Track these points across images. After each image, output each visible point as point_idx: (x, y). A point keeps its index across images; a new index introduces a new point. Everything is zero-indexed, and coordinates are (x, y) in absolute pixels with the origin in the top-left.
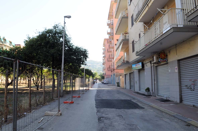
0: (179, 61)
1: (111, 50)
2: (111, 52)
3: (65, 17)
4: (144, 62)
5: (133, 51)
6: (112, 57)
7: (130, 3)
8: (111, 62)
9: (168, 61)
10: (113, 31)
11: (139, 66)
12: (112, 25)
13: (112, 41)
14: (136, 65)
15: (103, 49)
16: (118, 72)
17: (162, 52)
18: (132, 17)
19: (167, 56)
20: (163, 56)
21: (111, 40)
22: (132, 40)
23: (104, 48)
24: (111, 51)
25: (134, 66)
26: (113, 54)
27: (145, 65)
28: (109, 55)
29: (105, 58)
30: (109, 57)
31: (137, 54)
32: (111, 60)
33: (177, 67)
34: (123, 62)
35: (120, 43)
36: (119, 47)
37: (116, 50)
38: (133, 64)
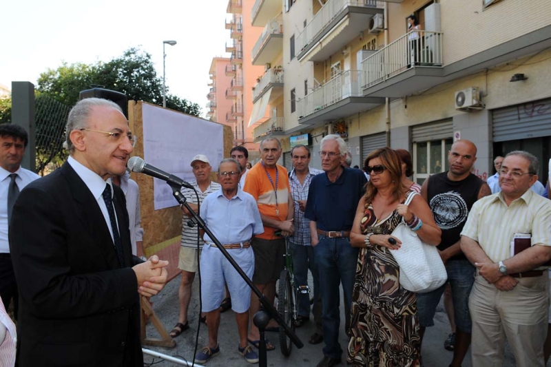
0: (362, 138)
1: (234, 94)
2: (236, 99)
3: (164, 42)
4: (313, 134)
5: (293, 110)
6: (239, 111)
7: (289, 7)
8: (236, 122)
9: (349, 137)
10: (241, 45)
11: (303, 140)
12: (239, 30)
13: (238, 71)
14: (298, 139)
15: (209, 85)
16: (254, 149)
17: (341, 121)
18: (291, 39)
19: (347, 128)
20: (341, 128)
21: (235, 68)
22: (292, 88)
23: (211, 82)
24: (236, 96)
25: (294, 141)
26: (241, 103)
27: (314, 139)
28: (232, 107)
29: (215, 111)
30: (232, 112)
31: (302, 121)
32: (235, 118)
33: (358, 147)
34: (271, 129)
35: (266, 90)
36: (261, 95)
37: (255, 102)
38: (292, 136)
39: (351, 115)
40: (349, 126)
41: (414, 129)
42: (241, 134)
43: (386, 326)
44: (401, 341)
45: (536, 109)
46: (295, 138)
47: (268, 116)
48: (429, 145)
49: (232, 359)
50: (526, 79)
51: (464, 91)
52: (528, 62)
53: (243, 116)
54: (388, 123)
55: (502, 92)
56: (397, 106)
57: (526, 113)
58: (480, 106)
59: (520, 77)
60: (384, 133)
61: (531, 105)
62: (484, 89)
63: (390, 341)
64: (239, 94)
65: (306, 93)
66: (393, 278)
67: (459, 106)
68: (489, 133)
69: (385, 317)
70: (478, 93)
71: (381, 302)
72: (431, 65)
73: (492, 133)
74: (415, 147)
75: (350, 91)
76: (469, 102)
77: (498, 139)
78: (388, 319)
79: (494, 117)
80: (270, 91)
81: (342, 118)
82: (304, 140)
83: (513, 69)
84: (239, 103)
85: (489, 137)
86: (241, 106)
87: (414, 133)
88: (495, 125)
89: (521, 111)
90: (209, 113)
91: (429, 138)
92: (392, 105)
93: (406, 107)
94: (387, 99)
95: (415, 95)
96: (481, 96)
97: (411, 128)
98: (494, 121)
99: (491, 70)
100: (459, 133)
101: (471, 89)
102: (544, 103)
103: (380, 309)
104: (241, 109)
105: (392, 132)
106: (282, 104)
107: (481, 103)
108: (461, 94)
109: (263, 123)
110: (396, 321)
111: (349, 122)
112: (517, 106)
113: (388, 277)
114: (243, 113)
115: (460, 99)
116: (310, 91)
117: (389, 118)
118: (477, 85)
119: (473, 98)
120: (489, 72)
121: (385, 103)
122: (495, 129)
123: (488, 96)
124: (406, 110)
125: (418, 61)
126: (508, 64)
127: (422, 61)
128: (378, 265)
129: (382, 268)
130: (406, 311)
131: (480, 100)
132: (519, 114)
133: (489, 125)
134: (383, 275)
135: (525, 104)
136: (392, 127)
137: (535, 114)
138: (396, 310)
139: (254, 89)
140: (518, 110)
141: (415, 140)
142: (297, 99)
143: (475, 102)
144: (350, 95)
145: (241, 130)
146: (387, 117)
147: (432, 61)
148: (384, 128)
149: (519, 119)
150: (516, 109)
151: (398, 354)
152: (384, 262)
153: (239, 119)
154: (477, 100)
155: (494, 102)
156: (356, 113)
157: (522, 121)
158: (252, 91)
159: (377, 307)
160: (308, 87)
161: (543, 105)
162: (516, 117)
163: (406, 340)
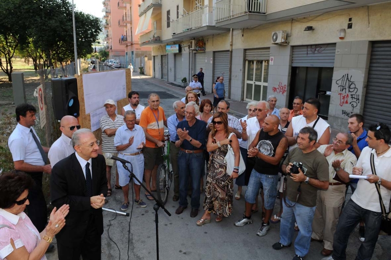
0: (214, 52)
1: (124, 6)
2: (126, 10)
4: (182, 45)
5: (168, 26)
6: (128, 19)
8: (126, 28)
9: (206, 51)
14: (171, 47)
16: (140, 49)
17: (201, 39)
22: (168, 10)
25: (168, 48)
26: (130, 14)
27: (183, 48)
28: (123, 16)
29: (109, 16)
30: (123, 20)
31: (175, 37)
32: (125, 24)
33: (212, 58)
34: (152, 39)
35: (149, 8)
36: (145, 12)
37: (140, 16)
38: (168, 45)
39: (208, 36)
40: (206, 43)
41: (247, 51)
42: (130, 37)
43: (218, 190)
44: (225, 195)
45: (317, 49)
46: (170, 46)
47: (150, 29)
48: (255, 63)
49: (137, 207)
50: (314, 30)
51: (277, 32)
52: (315, 19)
53: (131, 24)
54: (231, 45)
55: (299, 36)
56: (237, 34)
57: (311, 51)
58: (286, 43)
59: (310, 28)
60: (228, 51)
61: (314, 47)
62: (290, 32)
63: (220, 196)
64: (128, 6)
65: (178, 17)
66: (222, 170)
67: (274, 41)
68: (290, 61)
69: (218, 186)
70: (286, 35)
71: (216, 180)
72: (259, 13)
73: (292, 61)
74: (247, 63)
75: (207, 22)
76: (280, 40)
77: (295, 65)
78: (219, 187)
79: (294, 50)
80: (152, 9)
81: (202, 37)
82: (176, 49)
83: (307, 22)
84: (128, 13)
85: (290, 63)
86: (130, 16)
87: (247, 53)
88: (294, 56)
89: (309, 49)
90: (104, 16)
91: (255, 58)
92: (235, 32)
93: (243, 36)
94: (231, 29)
95: (249, 29)
96: (287, 36)
97: (245, 50)
98: (294, 53)
99: (295, 20)
100: (273, 58)
101: (281, 32)
102: (321, 46)
103: (216, 183)
104: (130, 18)
105: (233, 51)
106: (161, 19)
107: (287, 41)
108: (275, 34)
109: (147, 33)
110: (223, 188)
111: (206, 40)
112: (307, 46)
113: (220, 169)
114: (131, 21)
115: (275, 37)
116: (180, 17)
117: (232, 42)
118: (285, 29)
119: (282, 38)
120: (293, 21)
121: (230, 31)
122: (294, 58)
123: (291, 37)
124: (243, 38)
125: (250, 10)
126: (304, 18)
127: (253, 10)
128: (216, 165)
129: (218, 166)
130: (227, 183)
131: (287, 39)
132: (307, 50)
133: (290, 56)
134: (218, 169)
135: (311, 45)
136: (234, 48)
137: (316, 52)
138: (223, 183)
139: (140, 6)
140: (307, 48)
141: (247, 58)
142: (171, 20)
143: (283, 41)
144: (208, 25)
145: (130, 34)
146: (231, 41)
147: (259, 10)
148: (228, 48)
149: (307, 54)
150: (305, 47)
151: (223, 201)
152: (219, 163)
153: (129, 25)
154: (284, 39)
155: (294, 42)
156: (210, 35)
157: (309, 55)
158: (139, 8)
159: (214, 182)
160: (179, 14)
161: (321, 47)
162: (306, 52)
163: (226, 195)
